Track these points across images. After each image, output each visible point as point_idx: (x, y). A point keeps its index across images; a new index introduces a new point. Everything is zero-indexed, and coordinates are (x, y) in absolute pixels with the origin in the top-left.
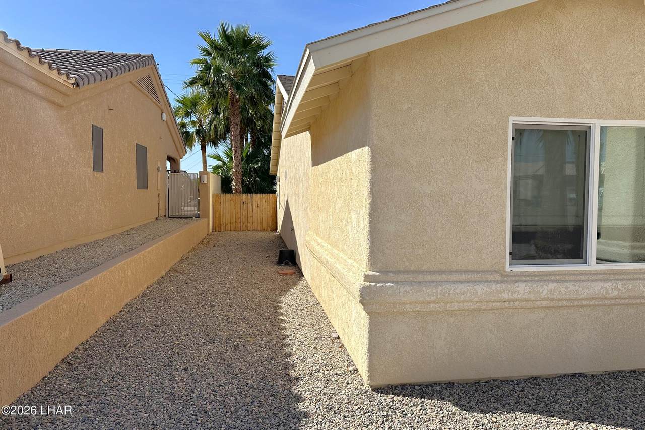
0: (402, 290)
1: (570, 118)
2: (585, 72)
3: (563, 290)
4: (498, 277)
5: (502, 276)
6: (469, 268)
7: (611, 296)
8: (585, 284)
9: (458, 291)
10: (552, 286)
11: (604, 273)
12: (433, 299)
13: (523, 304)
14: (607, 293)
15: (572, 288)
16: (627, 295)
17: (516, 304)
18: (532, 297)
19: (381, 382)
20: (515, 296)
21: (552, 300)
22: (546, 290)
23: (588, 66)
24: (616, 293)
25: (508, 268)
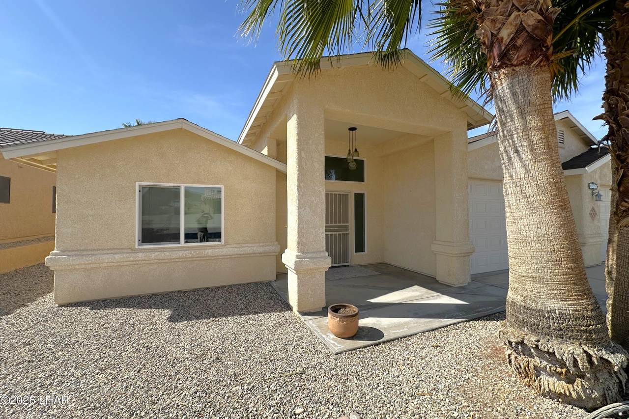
0: (71, 259)
1: (168, 183)
2: (176, 165)
3: (163, 255)
4: (130, 251)
5: (132, 250)
6: (115, 247)
7: (189, 256)
8: (174, 252)
9: (104, 258)
10: (157, 254)
11: (189, 247)
12: (90, 262)
13: (143, 262)
14: (186, 255)
15: (168, 254)
16: (196, 256)
17: (140, 262)
18: (146, 258)
19: (62, 302)
20: (137, 258)
21: (159, 260)
22: (153, 255)
23: (177, 162)
24: (191, 255)
25: (137, 247)
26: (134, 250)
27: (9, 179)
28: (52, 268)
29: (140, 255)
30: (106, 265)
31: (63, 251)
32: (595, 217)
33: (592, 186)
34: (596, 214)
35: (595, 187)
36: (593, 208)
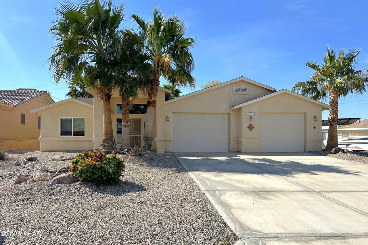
0: (44, 139)
1: (68, 117)
6: (54, 136)
7: (74, 140)
8: (71, 139)
9: (51, 139)
11: (74, 137)
15: (68, 139)
16: (76, 140)
21: (66, 140)
25: (60, 136)
26: (59, 137)
27: (25, 114)
28: (40, 141)
29: (61, 139)
30: (52, 141)
31: (42, 137)
32: (252, 129)
33: (249, 114)
34: (253, 127)
35: (253, 114)
36: (251, 125)
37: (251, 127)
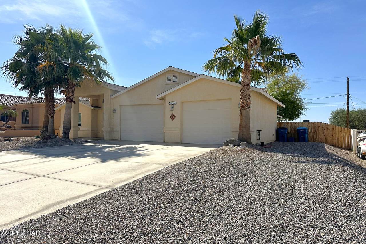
32: (174, 118)
33: (171, 103)
34: (175, 117)
35: (174, 103)
36: (173, 114)
37: (173, 117)
